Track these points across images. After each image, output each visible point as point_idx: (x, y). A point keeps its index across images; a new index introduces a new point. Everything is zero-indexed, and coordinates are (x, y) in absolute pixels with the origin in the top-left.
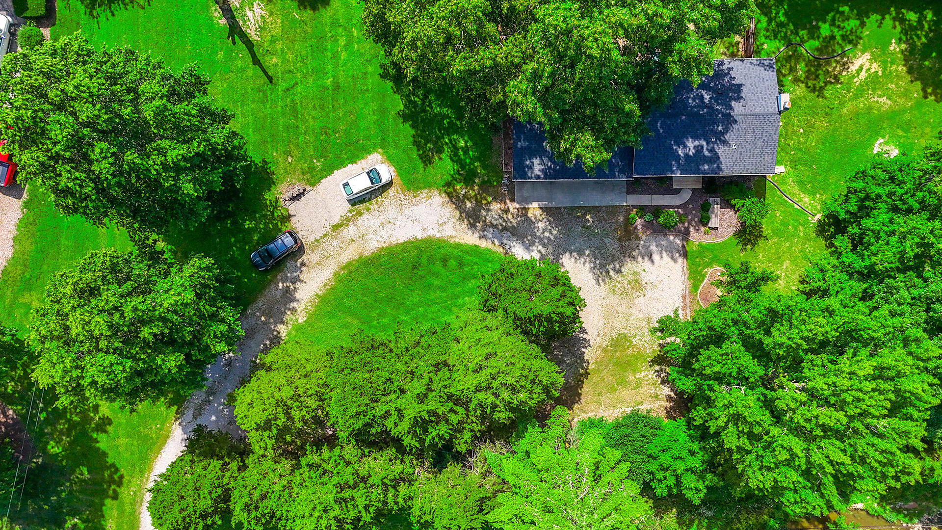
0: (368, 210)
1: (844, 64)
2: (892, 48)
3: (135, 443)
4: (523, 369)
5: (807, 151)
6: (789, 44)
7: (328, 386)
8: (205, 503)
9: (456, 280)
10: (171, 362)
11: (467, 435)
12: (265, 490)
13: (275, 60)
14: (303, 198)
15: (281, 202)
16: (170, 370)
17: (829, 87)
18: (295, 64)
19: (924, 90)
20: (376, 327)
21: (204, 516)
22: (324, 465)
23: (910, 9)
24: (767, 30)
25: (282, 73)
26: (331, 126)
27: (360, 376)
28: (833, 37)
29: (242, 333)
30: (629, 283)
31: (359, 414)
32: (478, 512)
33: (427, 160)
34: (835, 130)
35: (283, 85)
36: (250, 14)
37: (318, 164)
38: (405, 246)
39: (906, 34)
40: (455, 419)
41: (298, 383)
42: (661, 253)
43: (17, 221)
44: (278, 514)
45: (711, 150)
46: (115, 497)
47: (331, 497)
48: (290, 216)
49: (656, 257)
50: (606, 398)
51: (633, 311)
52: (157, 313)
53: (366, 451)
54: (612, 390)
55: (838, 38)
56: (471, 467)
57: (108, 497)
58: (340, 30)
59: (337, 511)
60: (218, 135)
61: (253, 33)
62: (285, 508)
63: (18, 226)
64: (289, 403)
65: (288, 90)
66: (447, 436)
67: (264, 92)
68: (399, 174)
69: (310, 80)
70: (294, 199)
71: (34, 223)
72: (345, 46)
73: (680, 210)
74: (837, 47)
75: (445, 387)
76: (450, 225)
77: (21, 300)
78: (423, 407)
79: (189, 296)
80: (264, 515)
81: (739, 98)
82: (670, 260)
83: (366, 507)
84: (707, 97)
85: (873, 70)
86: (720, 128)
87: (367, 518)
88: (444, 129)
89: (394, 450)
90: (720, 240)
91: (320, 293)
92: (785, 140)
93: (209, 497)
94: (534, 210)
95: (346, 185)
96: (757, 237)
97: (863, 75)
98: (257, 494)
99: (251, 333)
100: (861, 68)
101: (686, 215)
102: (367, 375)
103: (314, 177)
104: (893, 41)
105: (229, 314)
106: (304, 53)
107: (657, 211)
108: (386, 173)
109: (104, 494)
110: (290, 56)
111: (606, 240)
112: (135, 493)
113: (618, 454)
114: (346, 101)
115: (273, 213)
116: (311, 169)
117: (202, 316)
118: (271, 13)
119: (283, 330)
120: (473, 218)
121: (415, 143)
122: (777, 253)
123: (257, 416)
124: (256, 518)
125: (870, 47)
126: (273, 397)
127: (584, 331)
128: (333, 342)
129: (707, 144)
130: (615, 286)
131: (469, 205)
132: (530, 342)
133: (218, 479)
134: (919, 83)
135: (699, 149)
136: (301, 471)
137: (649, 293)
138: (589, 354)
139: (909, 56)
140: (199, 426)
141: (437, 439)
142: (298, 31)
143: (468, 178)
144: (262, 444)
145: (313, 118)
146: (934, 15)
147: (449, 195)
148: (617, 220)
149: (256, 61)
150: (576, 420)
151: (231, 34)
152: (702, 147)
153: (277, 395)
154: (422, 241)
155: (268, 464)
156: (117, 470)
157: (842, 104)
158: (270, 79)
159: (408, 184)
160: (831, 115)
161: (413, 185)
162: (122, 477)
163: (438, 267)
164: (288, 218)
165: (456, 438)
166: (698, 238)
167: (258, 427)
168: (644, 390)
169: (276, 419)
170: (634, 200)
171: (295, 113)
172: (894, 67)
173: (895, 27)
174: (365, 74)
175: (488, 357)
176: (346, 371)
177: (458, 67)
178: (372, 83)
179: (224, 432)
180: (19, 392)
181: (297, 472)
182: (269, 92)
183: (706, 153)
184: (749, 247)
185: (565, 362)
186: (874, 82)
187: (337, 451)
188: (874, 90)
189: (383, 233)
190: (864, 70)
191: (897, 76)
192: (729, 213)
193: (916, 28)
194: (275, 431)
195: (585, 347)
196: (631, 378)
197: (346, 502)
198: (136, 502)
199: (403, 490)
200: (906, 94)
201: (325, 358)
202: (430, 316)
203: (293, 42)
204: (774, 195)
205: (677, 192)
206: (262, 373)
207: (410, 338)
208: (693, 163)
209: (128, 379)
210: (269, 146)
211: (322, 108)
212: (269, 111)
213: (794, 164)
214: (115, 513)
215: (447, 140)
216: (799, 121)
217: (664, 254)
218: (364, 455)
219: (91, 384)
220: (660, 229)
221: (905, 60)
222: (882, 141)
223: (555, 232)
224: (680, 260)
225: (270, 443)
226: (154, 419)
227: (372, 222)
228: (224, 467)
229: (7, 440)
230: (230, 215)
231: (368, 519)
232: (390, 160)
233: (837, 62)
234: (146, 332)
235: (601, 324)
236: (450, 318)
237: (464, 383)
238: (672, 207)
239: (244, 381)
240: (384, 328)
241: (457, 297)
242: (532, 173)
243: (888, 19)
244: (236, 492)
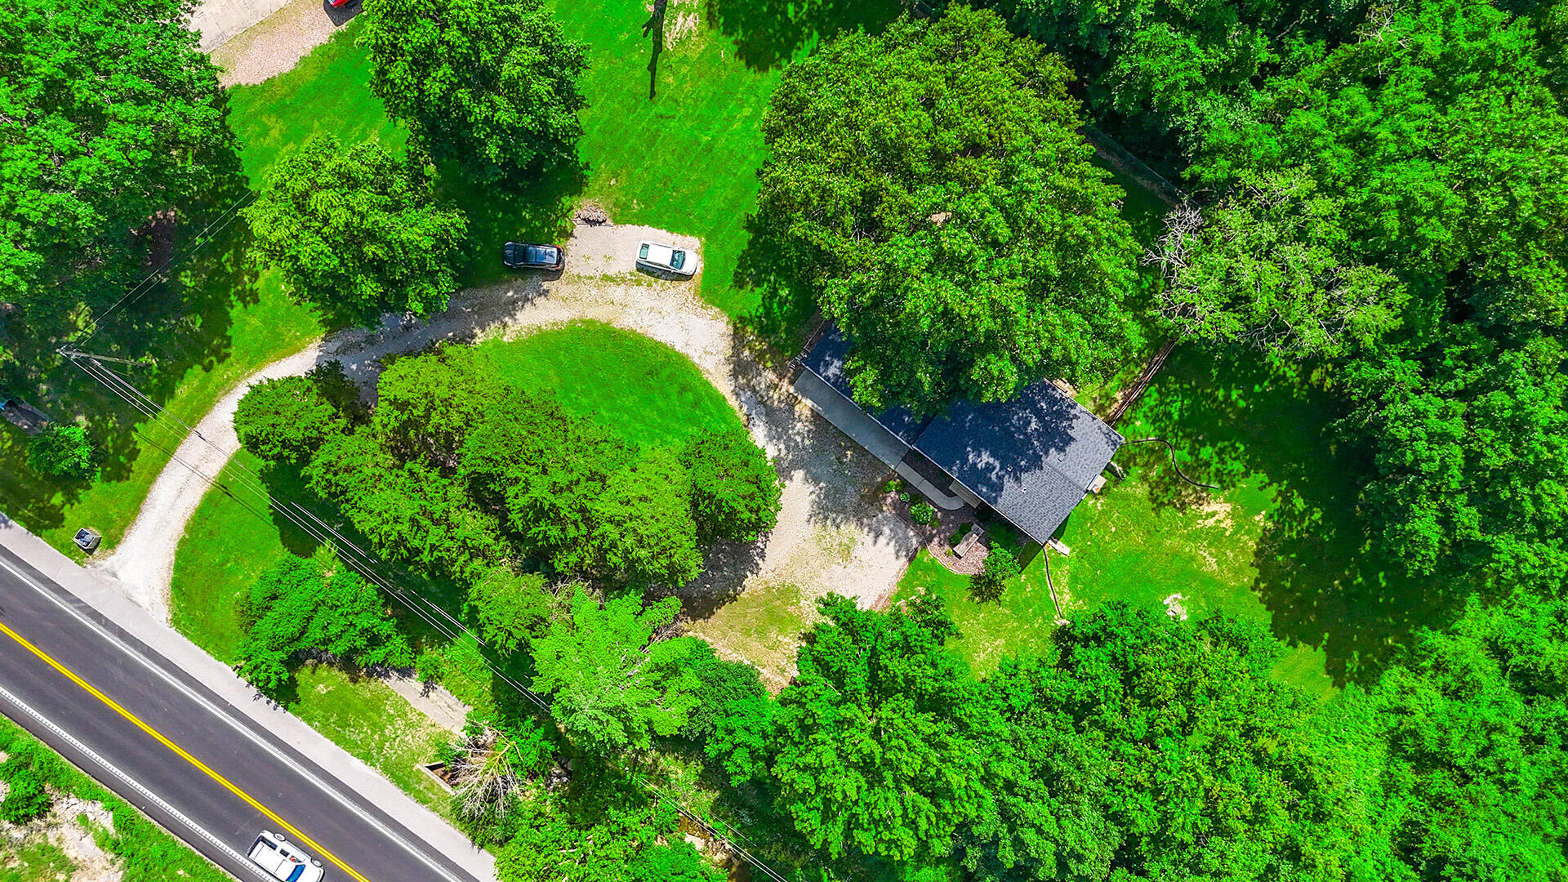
0: (649, 285)
1: (1200, 498)
2: (1257, 518)
3: (265, 332)
4: (663, 531)
5: (1104, 553)
6: (1162, 439)
7: (483, 416)
8: (294, 435)
9: (680, 415)
10: (369, 288)
11: (573, 559)
12: (355, 464)
13: (671, 79)
14: (597, 227)
15: (573, 214)
16: (361, 295)
17: (1170, 508)
18: (686, 97)
19: (1257, 581)
20: (571, 400)
21: (284, 444)
22: (424, 484)
23: (1301, 495)
24: (1151, 410)
25: (668, 97)
26: (675, 181)
27: (517, 429)
28: (1208, 464)
29: (445, 308)
30: (840, 544)
31: (492, 461)
32: (528, 627)
33: (739, 283)
34: (1143, 552)
35: (660, 109)
36: (680, 20)
37: (636, 207)
38: (657, 346)
39: (1281, 516)
40: (572, 532)
41: (458, 392)
42: (890, 540)
43: (318, 45)
44: (349, 496)
45: (1000, 478)
46: (208, 369)
47: (409, 513)
48: (571, 235)
49: (882, 540)
50: (736, 636)
51: (824, 574)
52: (389, 237)
53: (472, 504)
54: (747, 633)
55: (1213, 469)
56: (554, 591)
57: (201, 364)
58: (754, 99)
59: (405, 528)
60: (558, 119)
61: (670, 40)
62: (360, 494)
63: (315, 50)
64: (437, 402)
65: (661, 117)
66: (552, 541)
67: (638, 102)
68: (705, 274)
69: (689, 124)
70: (587, 221)
71: (331, 58)
72: (746, 117)
73: (939, 514)
74: (1204, 477)
75: (585, 496)
76: (715, 359)
77: (264, 119)
78: (552, 498)
79: (427, 243)
80: (337, 485)
81: (1061, 450)
82: (893, 551)
83: (433, 547)
84: (1033, 426)
85: (1223, 525)
86: (1023, 463)
87: (426, 557)
88: (778, 266)
89: (497, 521)
90: (955, 571)
91: (544, 327)
92: (1092, 526)
93: (302, 431)
94: (805, 407)
95: (646, 246)
96: (992, 595)
97: (1211, 522)
98: (343, 463)
99: (453, 314)
100: (1213, 514)
101: (941, 523)
102: (524, 433)
103: (623, 215)
104: (1263, 513)
105: (446, 284)
106: (703, 94)
107: (917, 497)
108: (692, 264)
109: (199, 358)
110: (687, 87)
111: (850, 489)
112: (229, 378)
113: (697, 684)
114: (707, 169)
115: (558, 218)
116: (626, 206)
117: (422, 266)
118: (701, 35)
119: (480, 337)
120: (740, 369)
121: (741, 258)
122: (999, 624)
123: (400, 391)
124: (329, 481)
125: (1237, 501)
126: (427, 386)
127: (762, 556)
128: (519, 383)
129: (1001, 469)
130: (824, 537)
131: (747, 353)
132: (693, 517)
133: (321, 422)
134: (1258, 570)
135: (989, 468)
136: (400, 472)
137: (851, 567)
138: (750, 582)
139: (1269, 539)
140: (337, 362)
141: (541, 536)
142: (714, 69)
143: (765, 331)
144: (386, 421)
145: (665, 160)
146: (1322, 518)
147: (736, 329)
148: (873, 477)
149: (652, 68)
150: (690, 634)
151: (649, 25)
152: (994, 468)
153: (432, 388)
154: (677, 353)
155: (373, 445)
156: (229, 345)
157: (1170, 534)
158: (653, 94)
159: (705, 290)
160: (1152, 536)
161: (709, 295)
162: (228, 355)
163: (674, 390)
164: (567, 234)
165: (561, 553)
166: (936, 552)
167: (394, 402)
168: (777, 655)
169: (415, 407)
170: (905, 470)
171: (651, 143)
172: (1247, 537)
173: (1275, 501)
174: (745, 158)
175: (641, 499)
176: (509, 416)
177: (797, 230)
178: (745, 172)
179: (356, 385)
180: (194, 201)
181: (395, 471)
182: (642, 105)
183: (993, 476)
184: (977, 599)
185: (722, 571)
186: (1215, 537)
187: (445, 481)
188: (1210, 544)
189: (646, 317)
190: (1215, 519)
191: (1242, 548)
192: (983, 553)
193: (1294, 517)
194: (405, 417)
195: (752, 573)
196: (773, 635)
197: (418, 529)
198: (225, 388)
199: (478, 563)
200: (1237, 572)
201: (500, 391)
202: (630, 429)
203: (701, 76)
204: (1037, 568)
205: (951, 494)
206: (434, 359)
207: (593, 433)
208: (977, 477)
209: (325, 275)
210: (604, 156)
211: (681, 158)
212: (629, 123)
213: (1083, 554)
214: (196, 383)
215: (772, 278)
216: (1118, 518)
217: (893, 543)
218: (466, 506)
219: (292, 257)
220: (904, 516)
221: (1261, 539)
222: (1180, 597)
223: (807, 442)
224: (903, 560)
225: (394, 424)
226: (299, 324)
227: (644, 300)
228: (334, 417)
229: (149, 237)
230: (516, 190)
231: (426, 560)
232: (706, 255)
233: (1195, 491)
234: (370, 249)
235: (784, 562)
236: (645, 446)
237: (605, 506)
238: (935, 505)
239: (411, 353)
240: (578, 407)
241: (668, 431)
242: (825, 371)
243: (1273, 490)
244: (328, 445)
